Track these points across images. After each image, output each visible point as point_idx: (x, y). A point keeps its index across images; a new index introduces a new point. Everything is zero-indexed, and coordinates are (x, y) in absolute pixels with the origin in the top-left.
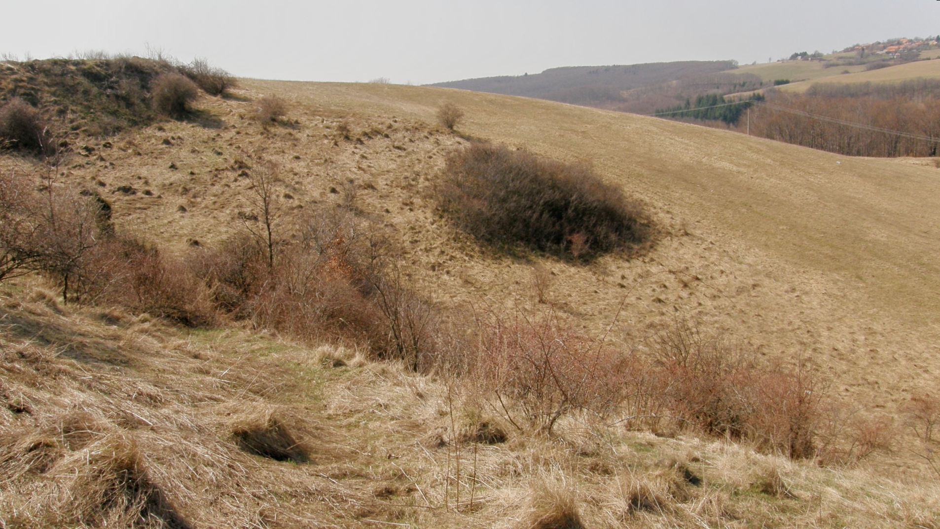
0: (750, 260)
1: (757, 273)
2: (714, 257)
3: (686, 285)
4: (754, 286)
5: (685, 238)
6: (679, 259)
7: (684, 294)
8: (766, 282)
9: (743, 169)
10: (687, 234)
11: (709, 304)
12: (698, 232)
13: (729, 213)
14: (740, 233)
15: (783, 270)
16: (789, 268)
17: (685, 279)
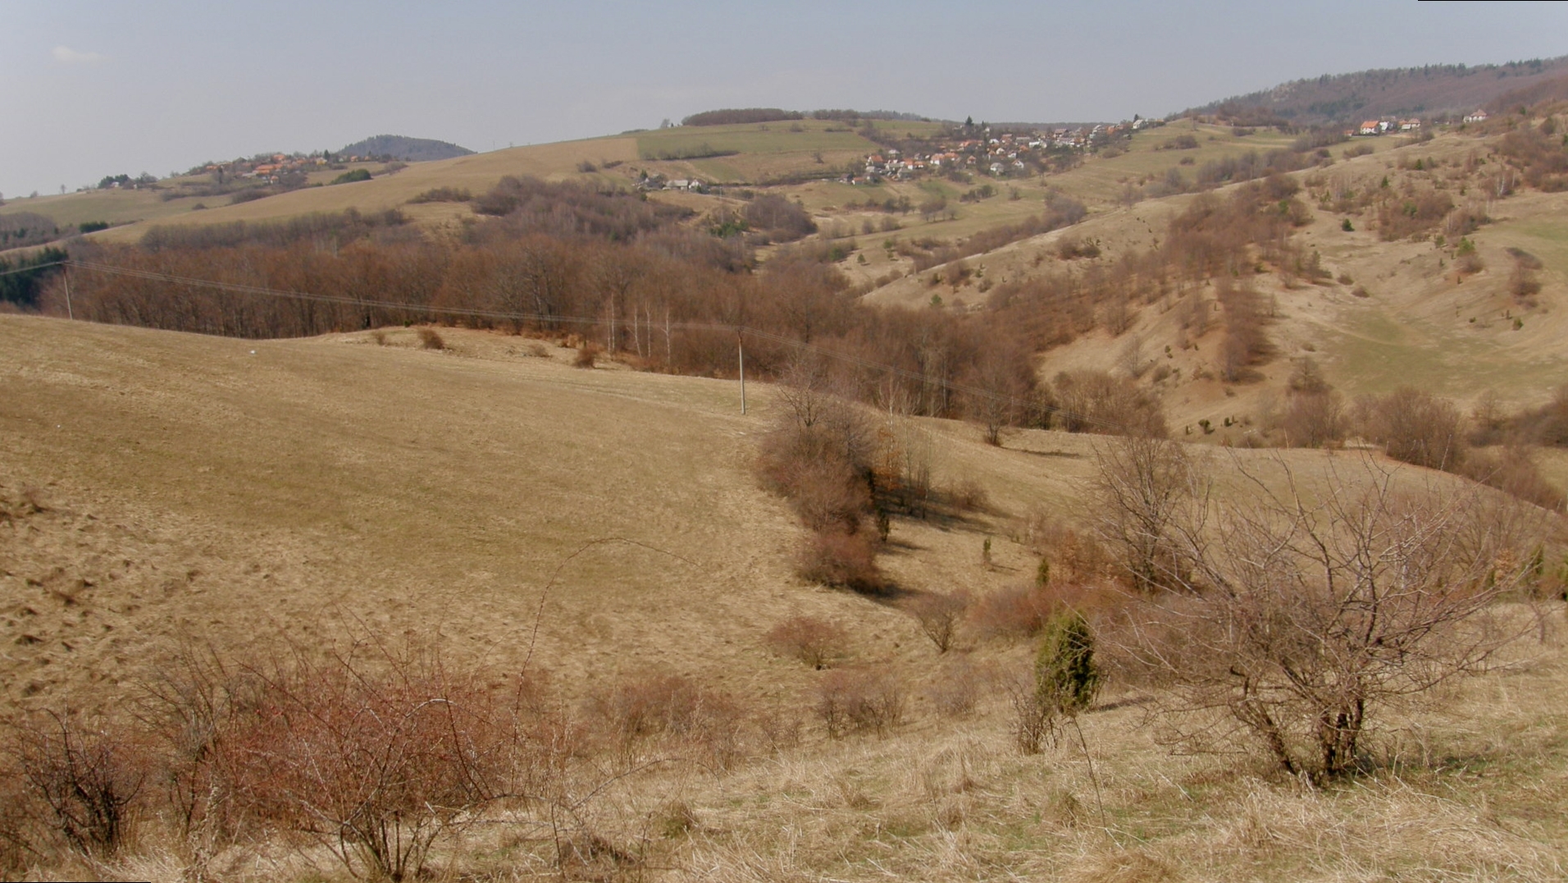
0: (168, 533)
1: (188, 553)
2: (104, 541)
3: (69, 601)
4: (192, 575)
5: (37, 519)
6: (39, 558)
7: (73, 616)
8: (208, 564)
9: (99, 381)
10: (39, 510)
11: (123, 623)
12: (58, 503)
13: (103, 461)
14: (133, 491)
15: (229, 538)
16: (236, 534)
17: (64, 589)
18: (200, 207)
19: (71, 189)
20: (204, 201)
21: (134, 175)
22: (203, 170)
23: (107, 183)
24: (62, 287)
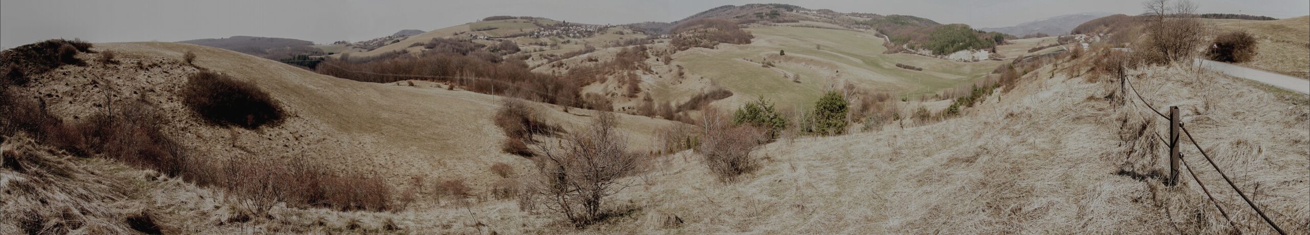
0: (322, 128)
1: (325, 134)
2: (308, 127)
3: (297, 139)
4: (324, 139)
5: (296, 118)
6: (289, 127)
8: (328, 137)
9: (319, 88)
10: (297, 116)
12: (301, 116)
13: (313, 108)
14: (318, 116)
15: (334, 132)
16: (337, 132)
18: (360, 51)
19: (328, 44)
20: (362, 50)
21: (341, 41)
22: (361, 42)
23: (336, 43)
24: (320, 67)
